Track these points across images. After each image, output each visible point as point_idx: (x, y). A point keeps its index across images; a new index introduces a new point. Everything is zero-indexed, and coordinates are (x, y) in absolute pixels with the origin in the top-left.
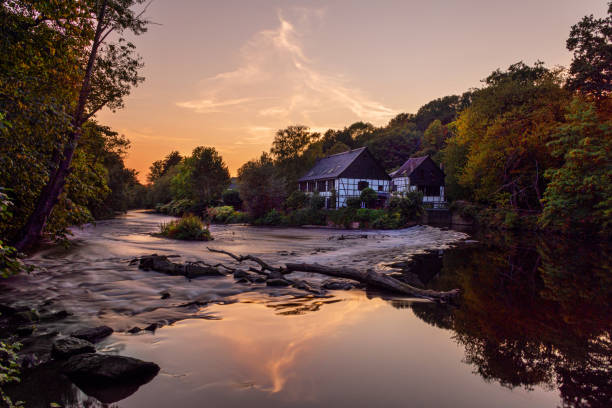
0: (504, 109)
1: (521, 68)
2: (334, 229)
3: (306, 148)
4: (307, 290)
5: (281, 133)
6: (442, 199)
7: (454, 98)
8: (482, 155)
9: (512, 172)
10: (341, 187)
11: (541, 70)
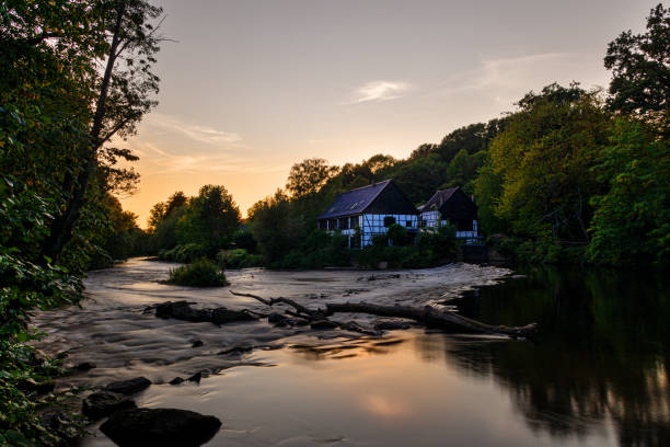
0: (541, 134)
1: (556, 89)
2: (360, 269)
3: (324, 182)
4: (360, 331)
5: (296, 168)
6: (476, 234)
7: (480, 127)
8: (519, 184)
9: (553, 201)
10: (366, 224)
11: (577, 91)
